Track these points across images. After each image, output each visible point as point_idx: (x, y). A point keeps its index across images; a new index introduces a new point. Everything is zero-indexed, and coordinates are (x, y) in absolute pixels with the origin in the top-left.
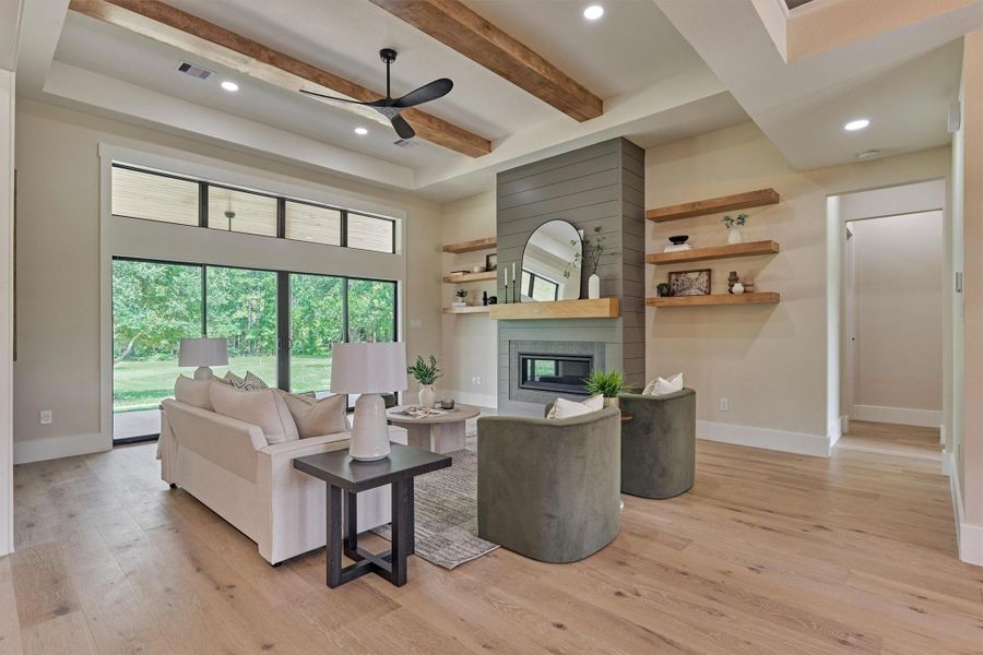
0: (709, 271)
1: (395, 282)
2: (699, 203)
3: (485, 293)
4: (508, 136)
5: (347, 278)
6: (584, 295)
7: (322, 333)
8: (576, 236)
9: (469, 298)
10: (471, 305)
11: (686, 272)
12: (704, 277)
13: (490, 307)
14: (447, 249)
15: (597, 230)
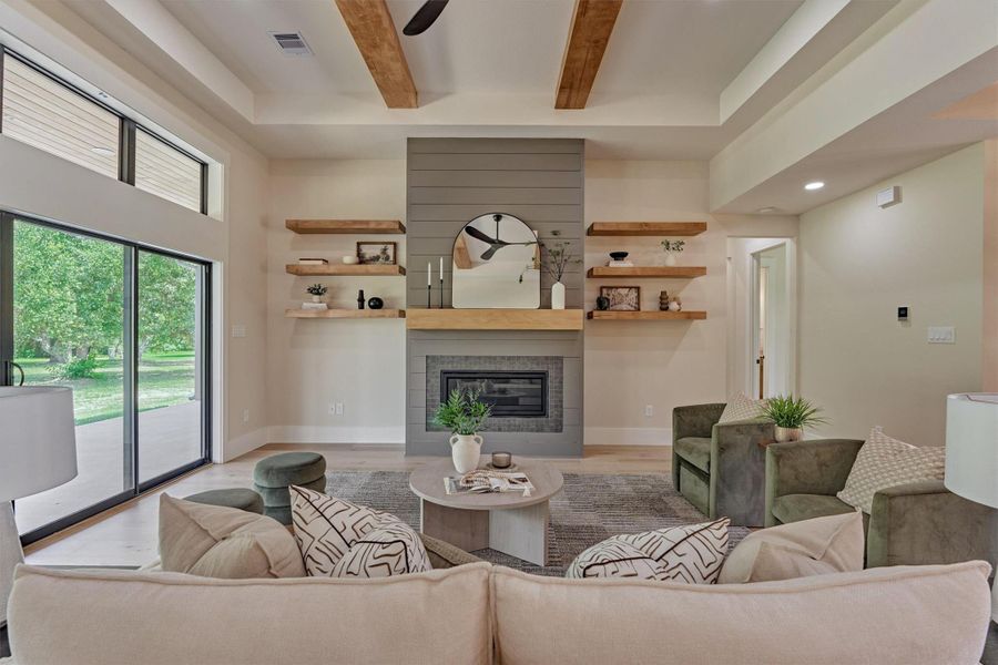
0: (638, 288)
1: (209, 265)
2: (646, 224)
3: (361, 292)
6: (546, 304)
8: (531, 236)
9: (328, 296)
11: (617, 288)
12: (633, 294)
14: (295, 226)
15: (555, 233)
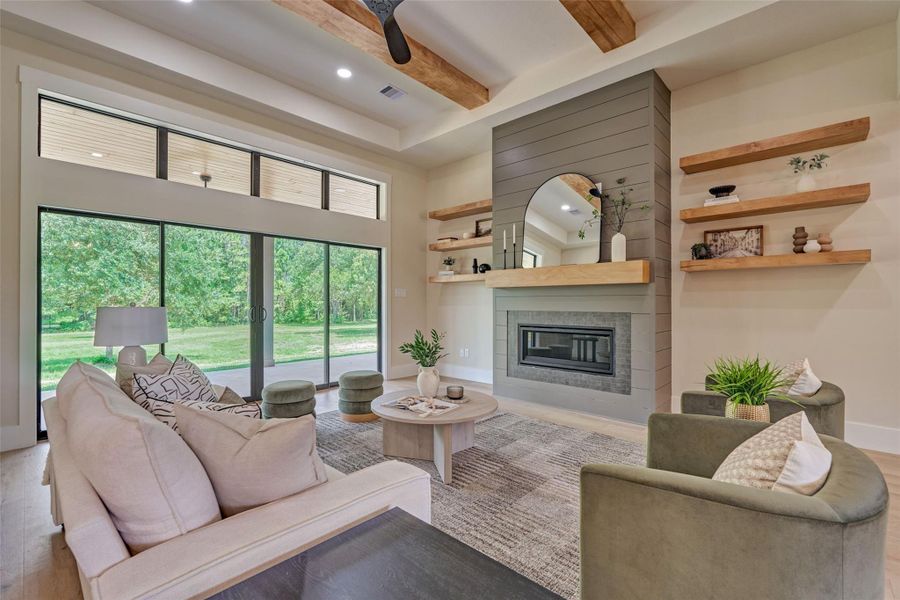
0: (760, 228)
1: (379, 250)
2: (756, 145)
3: (475, 260)
4: (510, 80)
5: (328, 243)
6: (604, 257)
7: (310, 305)
9: (456, 265)
10: (459, 274)
11: (728, 231)
12: (754, 235)
13: (479, 276)
14: (434, 216)
15: (620, 181)
